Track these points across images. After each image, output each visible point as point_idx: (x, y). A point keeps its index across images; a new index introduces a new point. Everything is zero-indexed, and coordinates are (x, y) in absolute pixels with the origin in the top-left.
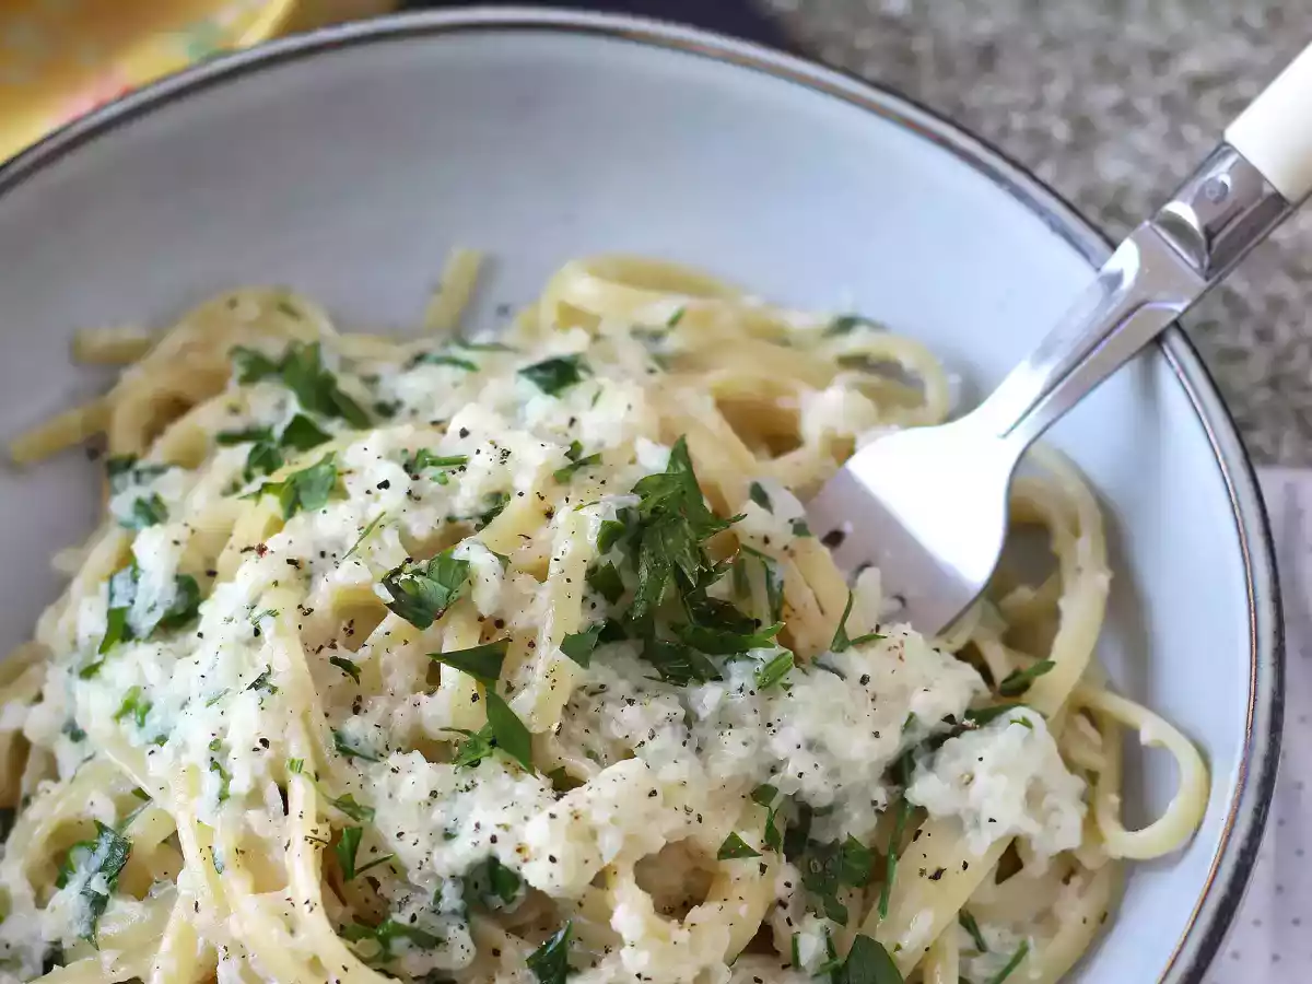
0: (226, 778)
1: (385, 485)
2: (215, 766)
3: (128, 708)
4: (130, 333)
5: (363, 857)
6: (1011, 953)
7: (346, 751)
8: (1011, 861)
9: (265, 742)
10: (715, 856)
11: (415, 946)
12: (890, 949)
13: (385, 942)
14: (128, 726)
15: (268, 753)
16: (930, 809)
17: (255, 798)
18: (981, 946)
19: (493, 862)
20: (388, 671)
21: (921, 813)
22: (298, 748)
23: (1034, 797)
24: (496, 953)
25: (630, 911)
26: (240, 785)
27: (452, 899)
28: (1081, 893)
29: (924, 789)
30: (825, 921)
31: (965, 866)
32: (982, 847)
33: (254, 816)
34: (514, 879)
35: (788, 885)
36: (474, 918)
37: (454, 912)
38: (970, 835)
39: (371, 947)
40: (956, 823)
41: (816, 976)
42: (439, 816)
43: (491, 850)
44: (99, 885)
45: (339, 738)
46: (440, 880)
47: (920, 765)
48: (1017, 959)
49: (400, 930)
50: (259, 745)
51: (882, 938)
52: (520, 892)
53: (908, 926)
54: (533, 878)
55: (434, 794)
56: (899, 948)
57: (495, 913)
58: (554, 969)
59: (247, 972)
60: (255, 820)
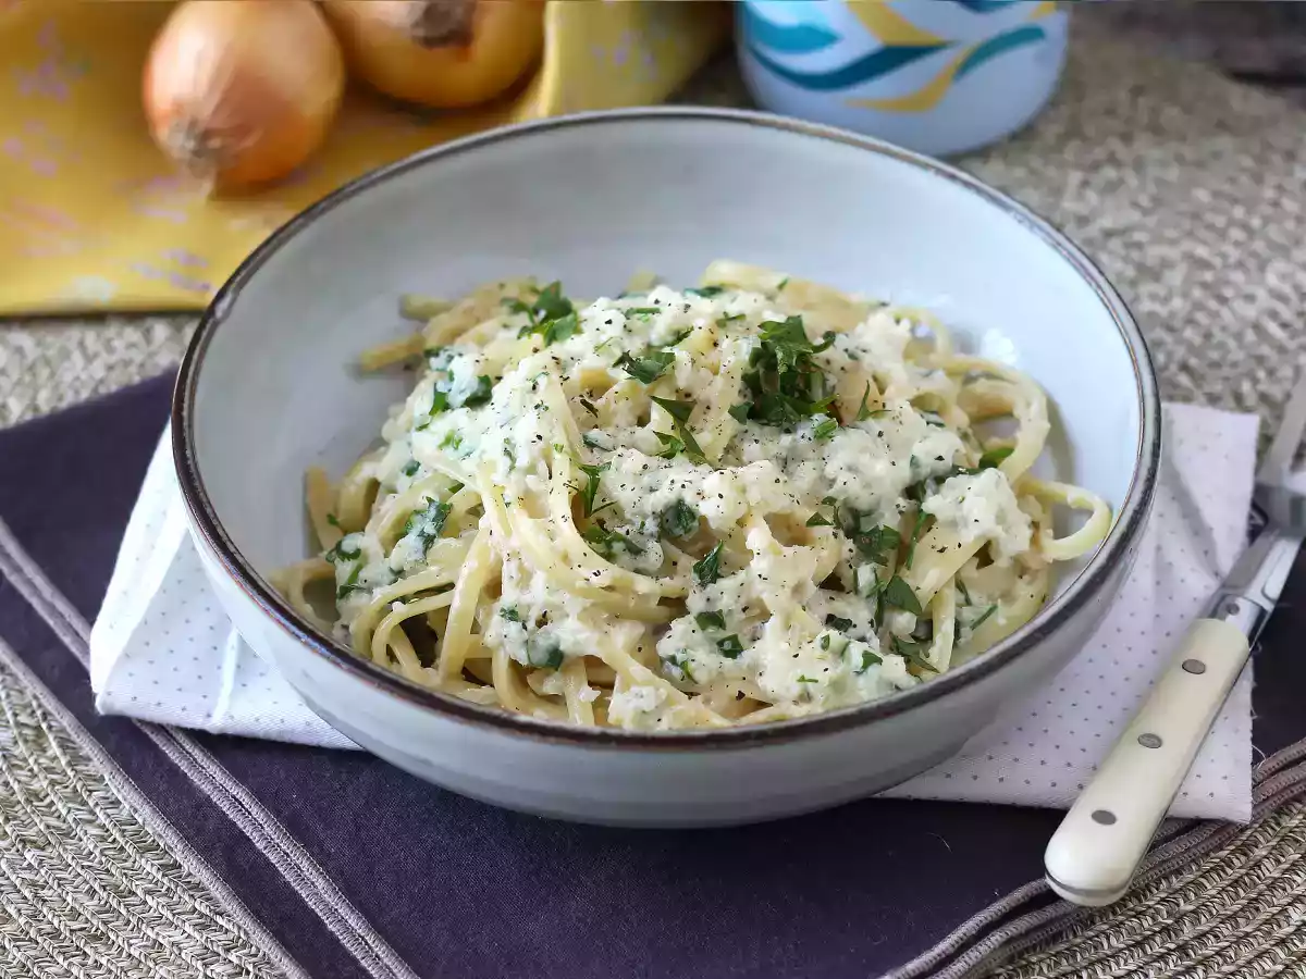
0: (513, 460)
1: (609, 322)
2: (507, 453)
3: (448, 441)
5: (597, 503)
6: (988, 607)
7: (591, 445)
8: (984, 556)
9: (540, 437)
10: (805, 524)
11: (627, 552)
12: (913, 589)
13: (609, 545)
14: (449, 450)
15: (540, 444)
16: (938, 516)
17: (532, 470)
18: (968, 602)
19: (680, 502)
20: (615, 413)
21: (931, 519)
22: (559, 438)
23: (1001, 518)
24: (675, 564)
25: (758, 537)
26: (523, 460)
27: (651, 526)
28: (1030, 583)
29: (932, 503)
30: (873, 565)
31: (960, 545)
32: (971, 538)
33: (531, 480)
34: (692, 515)
35: (851, 550)
36: (664, 541)
37: (652, 535)
38: (962, 530)
39: (602, 547)
40: (953, 524)
41: (868, 597)
42: (646, 480)
43: (680, 494)
44: (430, 529)
45: (585, 437)
46: (645, 517)
47: (929, 492)
48: (991, 611)
49: (619, 539)
50: (535, 439)
51: (909, 581)
52: (696, 524)
53: (924, 577)
54: (707, 509)
55: (645, 467)
56: (918, 588)
57: (675, 541)
58: (710, 571)
59: (521, 568)
60: (531, 481)
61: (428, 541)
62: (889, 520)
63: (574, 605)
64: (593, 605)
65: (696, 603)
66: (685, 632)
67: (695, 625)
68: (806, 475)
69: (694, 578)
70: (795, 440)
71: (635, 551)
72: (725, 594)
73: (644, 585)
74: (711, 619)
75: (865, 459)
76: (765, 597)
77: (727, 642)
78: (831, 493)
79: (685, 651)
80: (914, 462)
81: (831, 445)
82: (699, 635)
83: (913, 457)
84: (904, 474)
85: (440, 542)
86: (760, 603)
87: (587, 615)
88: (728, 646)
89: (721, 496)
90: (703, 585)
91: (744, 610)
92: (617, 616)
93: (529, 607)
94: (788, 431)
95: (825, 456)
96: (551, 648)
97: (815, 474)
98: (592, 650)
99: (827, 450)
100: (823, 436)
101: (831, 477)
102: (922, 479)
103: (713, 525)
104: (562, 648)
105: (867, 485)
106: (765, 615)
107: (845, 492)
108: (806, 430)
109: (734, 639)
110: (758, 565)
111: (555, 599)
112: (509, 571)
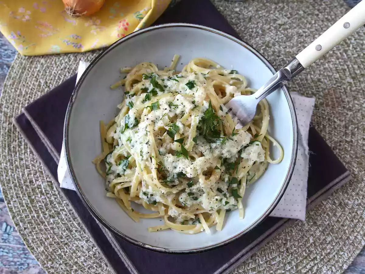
0: (143, 157)
1: (166, 109)
2: (141, 155)
3: (128, 140)
4: (128, 69)
5: (163, 169)
6: (253, 175)
8: (255, 163)
9: (148, 153)
10: (214, 169)
11: (170, 183)
13: (166, 183)
14: (128, 142)
17: (147, 160)
18: (249, 175)
20: (166, 140)
21: (243, 158)
22: (153, 154)
23: (259, 155)
24: (182, 182)
25: (202, 180)
26: (145, 158)
27: (176, 176)
28: (263, 166)
29: (243, 155)
30: (229, 175)
31: (248, 166)
32: (251, 163)
33: (147, 163)
34: (185, 175)
36: (179, 178)
37: (176, 178)
38: (249, 162)
40: (247, 160)
41: (227, 183)
42: (174, 164)
43: (182, 171)
44: (125, 168)
45: (159, 152)
46: (174, 173)
47: (243, 151)
48: (254, 176)
49: (168, 181)
51: (236, 177)
53: (240, 175)
55: (173, 161)
56: (238, 178)
59: (146, 184)
62: (233, 160)
63: (158, 194)
65: (187, 191)
66: (185, 197)
67: (187, 195)
69: (187, 186)
72: (194, 189)
74: (191, 194)
76: (203, 188)
77: (194, 198)
82: (188, 197)
83: (242, 145)
84: (239, 149)
86: (202, 190)
89: (191, 174)
90: (189, 187)
91: (199, 191)
93: (148, 193)
96: (154, 201)
98: (164, 203)
102: (242, 148)
104: (156, 201)
109: (196, 197)
111: (154, 192)
112: (143, 183)
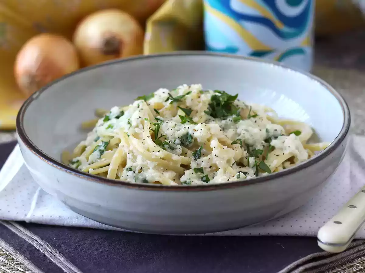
0: (131, 125)
2: (129, 123)
3: (109, 127)
5: (159, 136)
7: (157, 119)
9: (140, 117)
10: (230, 143)
11: (169, 148)
12: (268, 166)
13: (163, 146)
15: (140, 119)
16: (276, 147)
17: (137, 127)
19: (188, 134)
20: (165, 113)
21: (273, 148)
22: (147, 117)
23: (297, 148)
24: (186, 153)
27: (178, 141)
29: (274, 143)
30: (254, 158)
31: (284, 154)
34: (192, 137)
35: (246, 154)
36: (182, 146)
37: (178, 144)
39: (161, 146)
40: (282, 149)
41: (253, 167)
42: (176, 128)
43: (188, 131)
44: (103, 149)
46: (176, 138)
47: (273, 140)
49: (167, 144)
50: (138, 118)
51: (267, 164)
52: (193, 140)
53: (272, 162)
54: (197, 135)
55: (176, 125)
56: (270, 166)
57: (186, 146)
58: (198, 155)
59: (133, 155)
60: (137, 130)
61: (102, 152)
62: (259, 147)
63: (151, 165)
64: (158, 165)
65: (193, 165)
66: (190, 174)
67: (193, 172)
68: (230, 132)
69: (193, 158)
70: (227, 122)
71: (172, 149)
72: (204, 162)
73: (175, 157)
74: (199, 170)
75: (250, 128)
76: (217, 163)
77: (204, 178)
78: (240, 137)
79: (190, 179)
80: (267, 131)
81: (239, 123)
82: (195, 175)
83: (267, 129)
84: (264, 134)
85: (106, 153)
86: (215, 165)
87: (156, 168)
88: (204, 179)
89: (201, 130)
90: (196, 160)
91: (210, 167)
92: (166, 169)
93: (136, 167)
94: (224, 119)
95: (237, 127)
96: (143, 179)
97: (234, 132)
98: (157, 179)
99: (237, 125)
100: (236, 121)
101: (239, 133)
102: (270, 136)
103: (199, 140)
104: (147, 179)
105: (252, 136)
106: (217, 169)
107: (244, 137)
108: (230, 118)
109: (207, 176)
110: (214, 152)
111: (145, 163)
112: (129, 156)
